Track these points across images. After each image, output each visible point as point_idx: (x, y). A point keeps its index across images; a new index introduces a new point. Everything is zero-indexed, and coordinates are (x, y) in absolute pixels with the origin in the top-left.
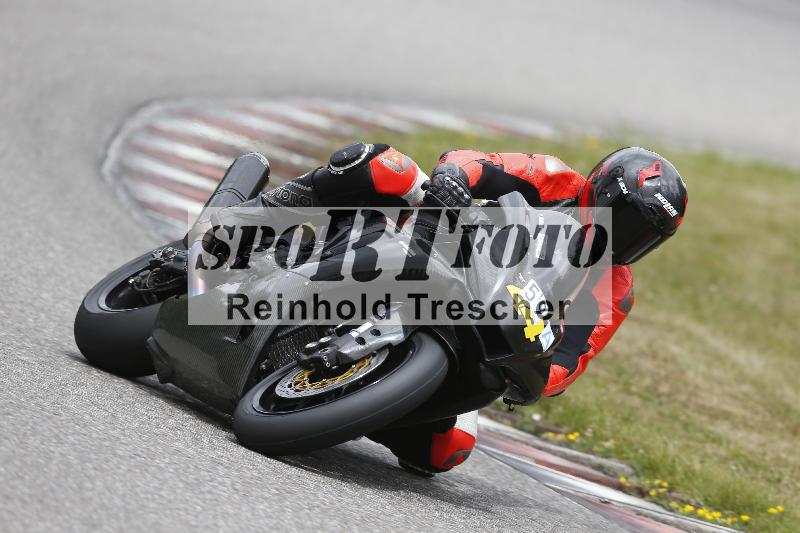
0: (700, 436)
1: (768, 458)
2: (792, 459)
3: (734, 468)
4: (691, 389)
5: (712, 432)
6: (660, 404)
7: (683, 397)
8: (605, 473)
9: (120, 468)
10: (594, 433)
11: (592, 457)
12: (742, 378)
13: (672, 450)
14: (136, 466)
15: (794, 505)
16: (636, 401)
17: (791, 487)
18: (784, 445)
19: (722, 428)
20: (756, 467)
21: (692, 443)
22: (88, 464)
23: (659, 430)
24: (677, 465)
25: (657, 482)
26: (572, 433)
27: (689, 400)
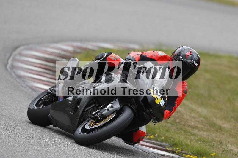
0: (189, 134)
1: (210, 139)
2: (217, 139)
3: (200, 143)
4: (185, 120)
5: (192, 133)
6: (177, 125)
7: (183, 123)
8: (162, 147)
9: (18, 155)
10: (158, 135)
11: (158, 142)
12: (200, 116)
13: (181, 139)
14: (23, 154)
15: (219, 153)
16: (169, 125)
17: (217, 147)
18: (214, 135)
19: (196, 131)
20: (206, 142)
21: (187, 136)
22: (9, 155)
23: (177, 133)
24: (183, 143)
25: (177, 148)
26: (151, 136)
27: (185, 123)
